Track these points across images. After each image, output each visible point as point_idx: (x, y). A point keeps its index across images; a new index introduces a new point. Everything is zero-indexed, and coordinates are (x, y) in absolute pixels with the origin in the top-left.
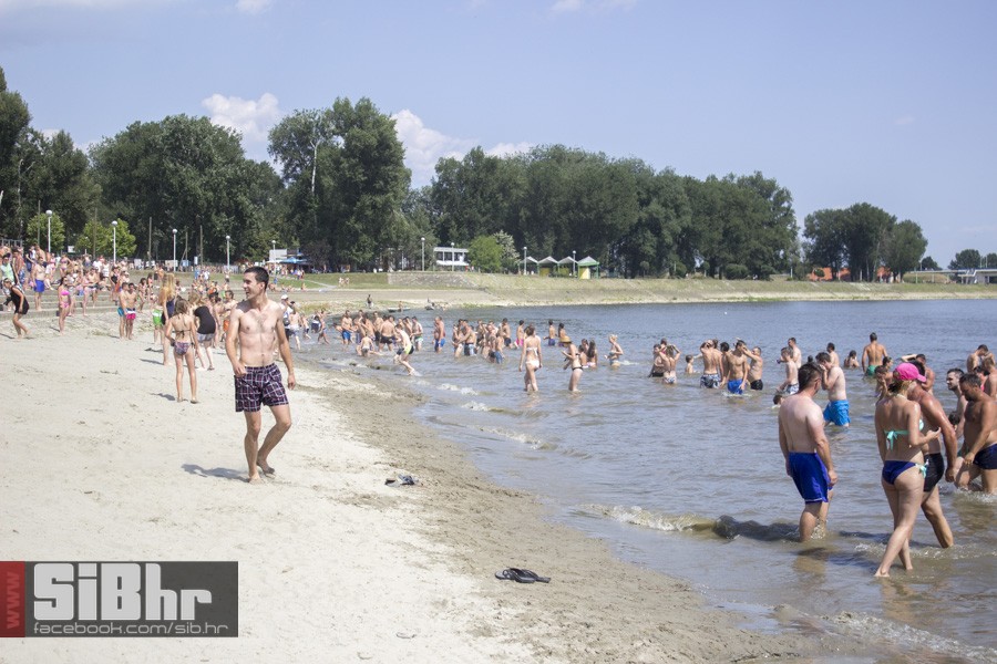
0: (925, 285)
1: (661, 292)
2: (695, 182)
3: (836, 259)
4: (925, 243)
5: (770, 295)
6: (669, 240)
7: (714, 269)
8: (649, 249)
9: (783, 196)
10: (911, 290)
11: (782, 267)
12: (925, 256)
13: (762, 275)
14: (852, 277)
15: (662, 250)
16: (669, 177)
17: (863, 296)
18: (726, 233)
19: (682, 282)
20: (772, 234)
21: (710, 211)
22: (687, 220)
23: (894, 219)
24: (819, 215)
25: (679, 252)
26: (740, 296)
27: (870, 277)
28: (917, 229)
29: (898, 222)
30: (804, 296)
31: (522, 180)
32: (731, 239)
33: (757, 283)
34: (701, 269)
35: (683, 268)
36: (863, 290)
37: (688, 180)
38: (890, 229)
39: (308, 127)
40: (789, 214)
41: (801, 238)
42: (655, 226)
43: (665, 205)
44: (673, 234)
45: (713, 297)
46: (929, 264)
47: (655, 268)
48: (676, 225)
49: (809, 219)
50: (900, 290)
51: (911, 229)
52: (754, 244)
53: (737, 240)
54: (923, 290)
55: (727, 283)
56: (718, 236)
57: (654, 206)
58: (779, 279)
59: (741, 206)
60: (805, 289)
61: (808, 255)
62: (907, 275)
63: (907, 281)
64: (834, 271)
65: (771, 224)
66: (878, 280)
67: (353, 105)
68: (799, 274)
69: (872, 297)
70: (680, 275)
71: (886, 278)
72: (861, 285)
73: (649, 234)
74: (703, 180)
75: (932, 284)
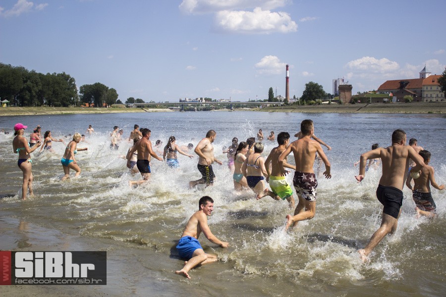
0: (118, 109)
1: (32, 111)
2: (43, 75)
3: (91, 101)
4: (118, 95)
5: (68, 112)
6: (34, 94)
7: (50, 104)
8: (27, 97)
9: (72, 80)
10: (113, 110)
11: (73, 103)
12: (118, 99)
13: (65, 105)
14: (95, 106)
15: (32, 97)
16: (33, 73)
17: (98, 112)
18: (54, 92)
19: (39, 108)
20: (69, 92)
21: (48, 85)
22: (40, 88)
23: (108, 88)
24: (84, 86)
25: (38, 98)
26: (59, 112)
27: (101, 106)
28: (115, 91)
29: (109, 88)
30: (80, 112)
32: (55, 94)
33: (64, 108)
34: (45, 104)
35: (40, 104)
36: (99, 110)
37: (40, 74)
38: (106, 91)
40: (74, 86)
41: (78, 93)
42: (29, 89)
43: (32, 82)
44: (36, 92)
45: (49, 113)
46: (119, 102)
47: (30, 104)
48: (36, 89)
49: (81, 88)
50: (110, 110)
51: (113, 91)
52: (63, 95)
53: (58, 94)
54: (117, 110)
55: (54, 108)
56: (51, 93)
57: (29, 83)
58: (72, 107)
59: (59, 83)
60: (80, 110)
61: (81, 99)
62: (112, 105)
63: (112, 107)
64: (89, 104)
65: (69, 89)
66: (103, 107)
68: (78, 105)
69: (101, 112)
70: (38, 105)
71: (106, 107)
72: (98, 109)
73: (27, 92)
74: (45, 74)
75: (120, 108)
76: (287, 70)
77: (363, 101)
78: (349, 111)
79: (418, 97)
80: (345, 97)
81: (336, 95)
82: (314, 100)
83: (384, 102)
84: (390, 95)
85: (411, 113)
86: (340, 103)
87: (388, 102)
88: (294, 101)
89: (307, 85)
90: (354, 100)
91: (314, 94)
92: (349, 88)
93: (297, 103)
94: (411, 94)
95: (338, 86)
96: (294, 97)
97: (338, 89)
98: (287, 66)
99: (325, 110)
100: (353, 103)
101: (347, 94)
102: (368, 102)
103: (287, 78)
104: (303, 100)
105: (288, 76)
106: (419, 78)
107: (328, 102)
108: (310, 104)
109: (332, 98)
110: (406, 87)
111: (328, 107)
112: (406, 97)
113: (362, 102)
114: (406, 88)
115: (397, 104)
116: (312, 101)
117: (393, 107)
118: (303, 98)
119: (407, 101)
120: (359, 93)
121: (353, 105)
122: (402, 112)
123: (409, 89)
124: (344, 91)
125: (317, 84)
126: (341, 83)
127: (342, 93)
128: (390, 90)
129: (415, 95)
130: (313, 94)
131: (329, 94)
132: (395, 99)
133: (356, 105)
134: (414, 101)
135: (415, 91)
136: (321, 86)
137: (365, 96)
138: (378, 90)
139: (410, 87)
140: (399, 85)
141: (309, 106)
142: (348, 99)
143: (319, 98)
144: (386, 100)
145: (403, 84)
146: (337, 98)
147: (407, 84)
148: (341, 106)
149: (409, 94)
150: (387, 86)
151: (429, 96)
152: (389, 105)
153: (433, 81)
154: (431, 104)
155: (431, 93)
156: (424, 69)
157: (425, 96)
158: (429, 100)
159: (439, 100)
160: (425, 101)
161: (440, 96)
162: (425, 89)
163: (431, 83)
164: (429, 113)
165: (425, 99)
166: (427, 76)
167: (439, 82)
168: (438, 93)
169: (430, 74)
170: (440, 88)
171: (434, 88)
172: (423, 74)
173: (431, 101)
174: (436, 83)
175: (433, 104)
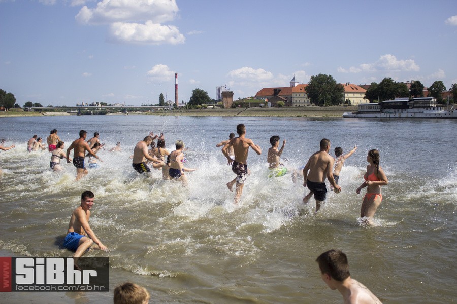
0: (16, 112)
4: (16, 100)
12: (16, 103)
23: (5, 92)
38: (4, 95)
46: (17, 106)
50: (8, 114)
51: (11, 96)
54: (15, 114)
62: (10, 109)
63: (10, 111)
71: (4, 110)
75: (18, 112)
76: (176, 77)
77: (242, 105)
78: (230, 115)
79: (289, 103)
80: (227, 102)
81: (220, 100)
82: (200, 104)
83: (261, 107)
84: (266, 100)
85: (283, 116)
86: (223, 107)
87: (264, 107)
88: (182, 105)
89: (194, 91)
90: (235, 105)
91: (200, 99)
92: (230, 94)
93: (186, 108)
94: (283, 100)
95: (221, 92)
96: (183, 102)
97: (221, 95)
98: (176, 74)
99: (210, 114)
100: (234, 108)
101: (229, 99)
102: (247, 107)
103: (176, 85)
104: (190, 105)
105: (177, 83)
106: (289, 86)
107: (212, 107)
108: (197, 108)
109: (216, 103)
110: (279, 94)
111: (212, 111)
112: (279, 102)
113: (241, 107)
114: (279, 95)
115: (272, 109)
116: (199, 106)
117: (268, 111)
118: (190, 103)
119: (280, 106)
120: (239, 99)
121: (234, 109)
122: (275, 116)
123: (281, 96)
124: (226, 97)
125: (202, 91)
126: (224, 90)
127: (225, 99)
128: (265, 97)
129: (286, 101)
131: (213, 100)
132: (270, 104)
133: (237, 109)
134: (284, 106)
135: (286, 98)
136: (206, 93)
137: (244, 101)
138: (256, 96)
139: (282, 94)
140: (273, 92)
141: (196, 110)
142: (230, 104)
143: (205, 103)
144: (262, 105)
145: (276, 91)
146: (221, 103)
147: (279, 91)
148: (224, 110)
149: (281, 100)
150: (263, 93)
151: (298, 102)
152: (264, 109)
153: (301, 89)
154: (300, 109)
155: (299, 99)
156: (294, 79)
157: (294, 102)
158: (298, 106)
159: (306, 105)
160: (294, 107)
161: (306, 102)
162: (295, 96)
163: (300, 91)
164: (298, 116)
165: (295, 104)
166: (296, 85)
167: (305, 90)
168: (305, 99)
169: (299, 83)
170: (306, 95)
171: (302, 95)
172: (292, 83)
173: (299, 106)
174: (303, 91)
175: (301, 109)
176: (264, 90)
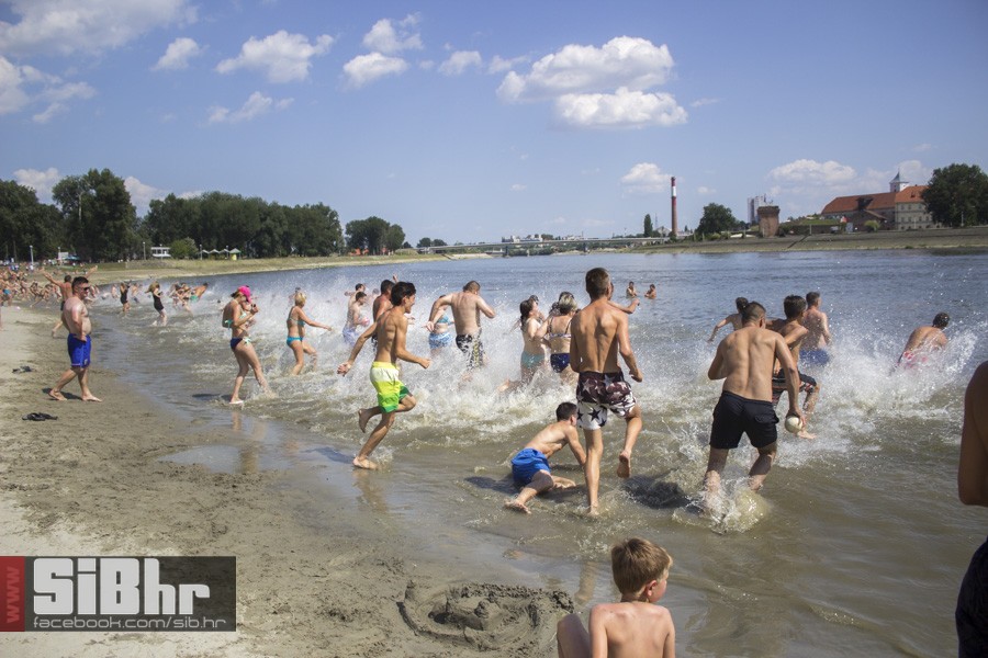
0: (406, 256)
1: (273, 265)
2: (290, 209)
3: (362, 244)
4: (404, 235)
5: (329, 264)
6: (277, 238)
7: (302, 252)
8: (267, 243)
9: (334, 214)
10: (398, 258)
11: (336, 250)
12: (405, 241)
13: (324, 254)
14: (370, 253)
15: (273, 243)
16: (275, 206)
17: (375, 262)
18: (306, 233)
19: (284, 259)
20: (330, 233)
21: (298, 223)
22: (286, 228)
23: (389, 224)
24: (352, 223)
25: (283, 245)
26: (315, 265)
27: (378, 253)
28: (400, 229)
29: (391, 225)
30: (347, 263)
31: (197, 209)
32: (309, 236)
33: (323, 258)
34: (294, 252)
35: (285, 253)
36: (376, 259)
37: (285, 207)
38: (387, 229)
39: (75, 185)
40: (337, 223)
41: (344, 235)
42: (269, 231)
43: (274, 221)
44: (280, 236)
45: (301, 266)
46: (407, 246)
47: (271, 253)
48: (280, 230)
49: (348, 225)
50: (393, 259)
51: (397, 229)
52: (321, 238)
53: (312, 237)
54: (404, 258)
55: (307, 259)
56: (301, 235)
57: (268, 221)
58: (334, 255)
59: (313, 220)
60: (347, 260)
61: (348, 243)
62: (396, 251)
63: (397, 254)
64: (361, 250)
65: (328, 229)
66: (382, 254)
67: (100, 172)
68: (344, 252)
69: (380, 262)
70: (283, 256)
71: (386, 254)
72: (374, 257)
73: (266, 236)
74: (293, 207)
75: (409, 255)
76: (673, 185)
77: (798, 232)
78: (775, 249)
79: (889, 223)
80: (769, 226)
81: (754, 223)
82: (718, 232)
83: (833, 232)
84: (843, 220)
85: (876, 249)
86: (761, 236)
87: (839, 232)
88: (686, 235)
89: (705, 208)
90: (783, 231)
91: (717, 222)
92: (773, 212)
93: (691, 238)
94: (877, 219)
95: (756, 208)
96: (686, 229)
97: (756, 213)
98: (673, 180)
99: (736, 249)
100: (782, 235)
101: (771, 221)
102: (807, 233)
103: (673, 199)
104: (700, 234)
105: (675, 195)
106: (888, 191)
107: (740, 235)
108: (713, 239)
109: (747, 228)
110: (868, 207)
111: (742, 243)
112: (868, 223)
113: (796, 234)
114: (868, 209)
115: (854, 235)
116: (715, 234)
117: (848, 240)
118: (700, 230)
119: (870, 229)
120: (791, 219)
121: (782, 239)
122: (862, 248)
123: (872, 210)
124: (767, 217)
125: (721, 207)
126: (762, 204)
127: (764, 220)
128: (841, 213)
129: (883, 220)
130: (715, 223)
131: (742, 223)
132: (850, 226)
133: (787, 238)
134: (880, 229)
135: (883, 214)
136: (729, 210)
137: (801, 223)
138: (823, 213)
139: (875, 207)
140: (856, 204)
141: (710, 243)
142: (774, 229)
143: (727, 228)
144: (835, 228)
145: (863, 202)
146: (756, 228)
147: (869, 202)
148: (761, 240)
149: (873, 217)
150: (837, 206)
151: (906, 220)
152: (840, 236)
153: (913, 196)
154: (911, 233)
155: (909, 215)
156: (898, 176)
157: (900, 220)
158: (906, 227)
159: (924, 226)
160: (900, 230)
161: (924, 219)
162: (900, 209)
163: (910, 199)
164: (907, 248)
165: (900, 226)
166: (902, 187)
167: (922, 197)
168: (921, 214)
169: (908, 185)
170: (924, 207)
171: (915, 207)
172: (895, 185)
173: (910, 229)
174: (917, 199)
175: (913, 234)
176: (839, 201)
